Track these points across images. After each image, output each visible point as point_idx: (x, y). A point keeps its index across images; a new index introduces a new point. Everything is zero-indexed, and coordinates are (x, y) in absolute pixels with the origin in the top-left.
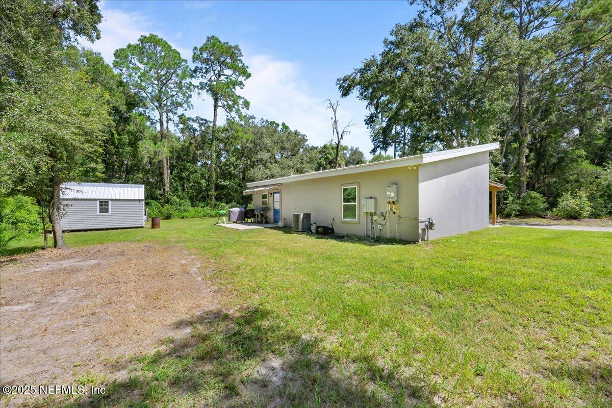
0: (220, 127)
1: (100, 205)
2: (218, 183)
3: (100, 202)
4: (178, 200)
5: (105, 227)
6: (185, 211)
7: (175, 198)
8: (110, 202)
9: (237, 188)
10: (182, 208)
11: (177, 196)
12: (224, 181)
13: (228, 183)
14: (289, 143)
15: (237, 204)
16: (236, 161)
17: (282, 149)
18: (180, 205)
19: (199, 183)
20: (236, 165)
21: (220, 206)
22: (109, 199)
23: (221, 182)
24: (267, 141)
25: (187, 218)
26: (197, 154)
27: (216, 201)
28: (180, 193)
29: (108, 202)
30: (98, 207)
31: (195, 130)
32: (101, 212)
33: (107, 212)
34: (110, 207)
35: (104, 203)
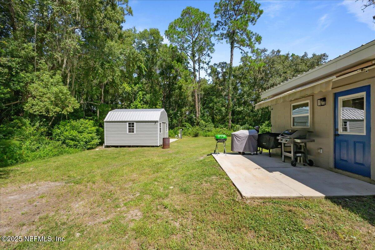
0: (236, 68)
1: (129, 126)
2: (234, 109)
3: (129, 124)
4: (204, 123)
5: (132, 145)
6: (208, 131)
7: (202, 121)
8: (135, 124)
9: (250, 113)
10: (206, 129)
11: (204, 120)
12: (239, 107)
13: (242, 109)
14: (304, 64)
15: (250, 125)
16: (249, 90)
17: (296, 72)
18: (206, 126)
19: (220, 110)
20: (249, 93)
21: (235, 128)
22: (134, 121)
23: (236, 108)
24: (279, 67)
25: (209, 136)
26: (219, 89)
27: (233, 123)
28: (206, 118)
29: (133, 124)
30: (128, 128)
31: (219, 73)
32: (130, 132)
33: (133, 132)
34: (135, 128)
35: (131, 124)
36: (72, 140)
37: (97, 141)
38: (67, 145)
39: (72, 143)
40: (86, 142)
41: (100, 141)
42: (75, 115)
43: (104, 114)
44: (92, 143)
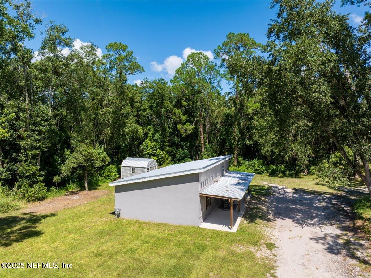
22: (135, 167)
30: (132, 170)
32: (133, 172)
33: (134, 172)
34: (135, 170)
35: (133, 168)
36: (107, 176)
37: (118, 176)
38: (106, 179)
39: (108, 177)
40: (113, 177)
41: (119, 176)
42: (109, 164)
43: (121, 162)
44: (115, 177)
